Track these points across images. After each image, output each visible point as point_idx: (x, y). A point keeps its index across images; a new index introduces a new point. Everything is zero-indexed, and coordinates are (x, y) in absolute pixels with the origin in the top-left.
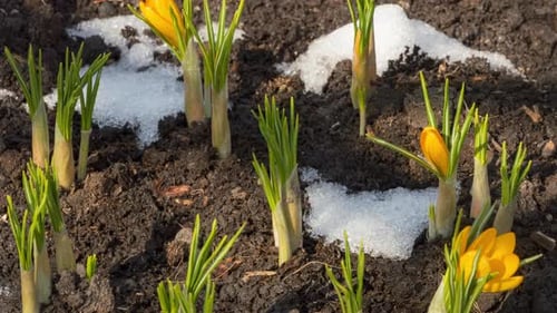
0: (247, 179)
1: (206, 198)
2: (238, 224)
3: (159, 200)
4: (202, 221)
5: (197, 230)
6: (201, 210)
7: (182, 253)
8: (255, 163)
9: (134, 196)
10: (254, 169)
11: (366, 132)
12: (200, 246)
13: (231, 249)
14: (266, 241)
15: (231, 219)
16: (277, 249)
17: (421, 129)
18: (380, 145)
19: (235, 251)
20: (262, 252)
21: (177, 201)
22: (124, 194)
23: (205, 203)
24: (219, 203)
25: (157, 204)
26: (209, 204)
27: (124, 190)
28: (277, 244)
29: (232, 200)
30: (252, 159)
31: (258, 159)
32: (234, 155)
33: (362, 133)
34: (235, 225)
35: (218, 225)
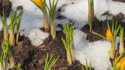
0: (60, 43)
1: (50, 49)
2: (58, 55)
3: (37, 49)
4: (49, 54)
5: (47, 57)
6: (48, 51)
7: (43, 63)
8: (62, 39)
9: (30, 48)
10: (62, 41)
11: (92, 31)
12: (48, 61)
13: (56, 62)
14: (65, 60)
15: (56, 54)
16: (68, 62)
17: (106, 31)
18: (95, 35)
19: (57, 62)
20: (64, 63)
21: (42, 49)
22: (28, 47)
23: (49, 50)
24: (53, 50)
25: (37, 50)
26: (50, 50)
27: (28, 46)
28: (68, 60)
29: (56, 49)
30: (62, 38)
31: (63, 38)
32: (57, 37)
33: (90, 31)
34: (57, 55)
35: (53, 55)
